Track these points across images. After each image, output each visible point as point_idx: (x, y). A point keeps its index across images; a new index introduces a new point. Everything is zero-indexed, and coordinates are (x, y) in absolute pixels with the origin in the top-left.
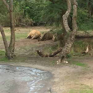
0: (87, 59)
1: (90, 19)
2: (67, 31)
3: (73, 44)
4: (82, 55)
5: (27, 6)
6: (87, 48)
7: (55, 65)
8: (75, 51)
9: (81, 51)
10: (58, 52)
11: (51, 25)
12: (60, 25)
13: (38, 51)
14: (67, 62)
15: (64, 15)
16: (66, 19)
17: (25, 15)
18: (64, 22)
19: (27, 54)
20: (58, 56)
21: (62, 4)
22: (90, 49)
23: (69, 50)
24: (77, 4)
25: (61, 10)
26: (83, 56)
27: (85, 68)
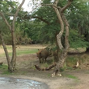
0: (78, 72)
1: (80, 38)
2: (60, 48)
3: (66, 59)
4: (74, 68)
5: (26, 27)
6: (78, 63)
7: (50, 77)
8: (67, 65)
9: (73, 66)
10: (53, 66)
11: (47, 43)
12: (54, 43)
13: (36, 66)
14: (61, 75)
15: (58, 35)
16: (59, 39)
17: (24, 34)
18: (58, 41)
19: (26, 68)
20: (53, 70)
21: (56, 25)
22: (80, 64)
23: (62, 65)
24: (69, 25)
25: (55, 31)
27: (76, 80)
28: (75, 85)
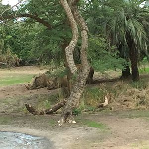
0: (106, 116)
1: (109, 52)
2: (72, 72)
3: (83, 93)
4: (99, 109)
5: (8, 34)
6: (106, 98)
7: (55, 126)
8: (86, 103)
9: (97, 104)
10: (60, 106)
11: (48, 63)
12: (62, 63)
13: (27, 106)
14: (74, 122)
15: (67, 47)
16: (70, 54)
17: (6, 48)
18: (67, 58)
19: (10, 111)
20: (60, 113)
21: (64, 29)
22: (110, 100)
23: (77, 103)
24: (87, 29)
25: (62, 40)
26: (100, 111)
27: (103, 130)
28: (101, 139)
